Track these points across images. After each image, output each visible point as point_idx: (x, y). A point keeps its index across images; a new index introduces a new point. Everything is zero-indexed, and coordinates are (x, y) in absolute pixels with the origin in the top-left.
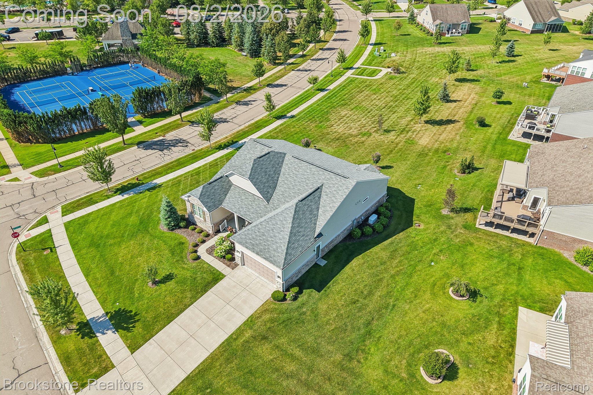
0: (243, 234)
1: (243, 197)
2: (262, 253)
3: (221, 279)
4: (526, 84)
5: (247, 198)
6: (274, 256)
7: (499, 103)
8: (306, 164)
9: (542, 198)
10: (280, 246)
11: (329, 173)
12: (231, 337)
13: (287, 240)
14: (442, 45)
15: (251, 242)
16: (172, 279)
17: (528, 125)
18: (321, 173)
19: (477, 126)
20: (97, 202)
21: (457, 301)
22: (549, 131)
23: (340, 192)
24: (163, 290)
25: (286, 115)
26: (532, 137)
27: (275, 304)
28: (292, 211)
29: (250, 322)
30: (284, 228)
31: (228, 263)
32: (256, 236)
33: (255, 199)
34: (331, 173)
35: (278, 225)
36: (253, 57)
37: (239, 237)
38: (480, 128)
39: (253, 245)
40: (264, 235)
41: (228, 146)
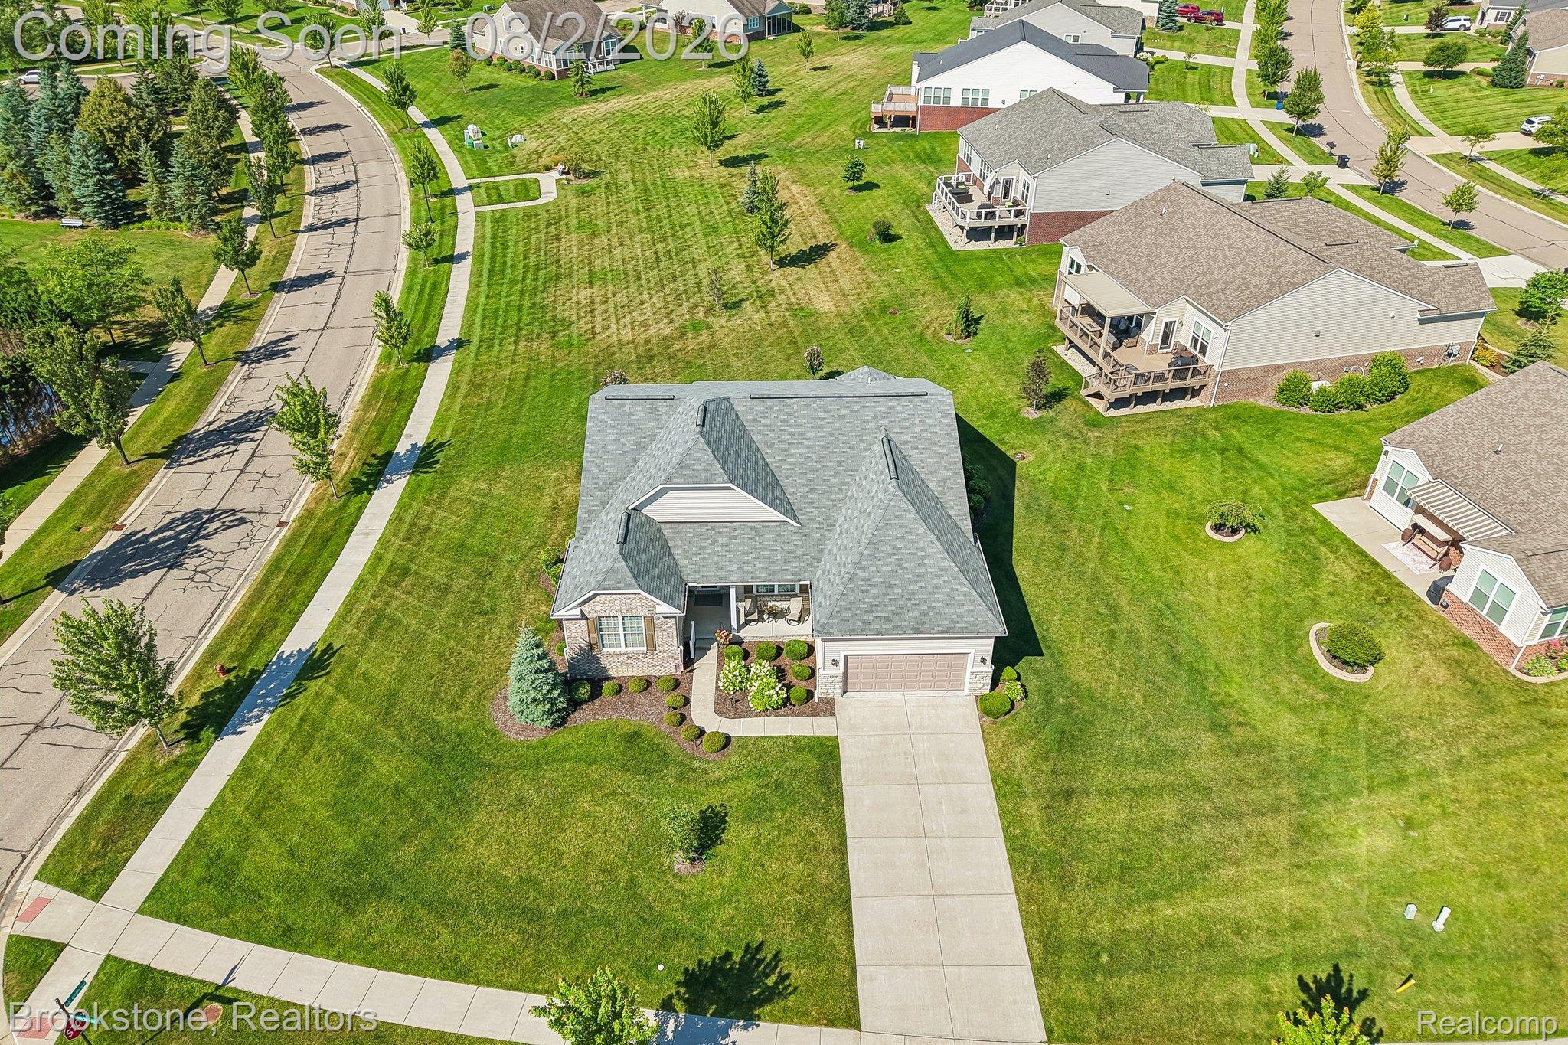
0: (837, 609)
1: (722, 540)
2: (927, 626)
3: (837, 747)
4: (862, 142)
5: (735, 538)
6: (960, 616)
7: (858, 189)
8: (803, 402)
9: (1177, 319)
10: (952, 590)
11: (874, 399)
12: (1008, 836)
13: (957, 569)
14: (600, 96)
15: (876, 617)
16: (723, 821)
17: (983, 211)
18: (856, 408)
19: (878, 243)
20: (170, 797)
21: (1235, 543)
22: (1020, 213)
23: (937, 430)
24: (739, 858)
25: (434, 346)
26: (993, 235)
27: (1004, 724)
28: (903, 505)
29: (1006, 787)
30: (923, 549)
31: (806, 708)
32: (875, 596)
33: (756, 530)
34: (880, 399)
35: (903, 551)
36: (117, 226)
37: (836, 621)
38: (886, 245)
39: (888, 619)
40: (892, 587)
41: (380, 473)
